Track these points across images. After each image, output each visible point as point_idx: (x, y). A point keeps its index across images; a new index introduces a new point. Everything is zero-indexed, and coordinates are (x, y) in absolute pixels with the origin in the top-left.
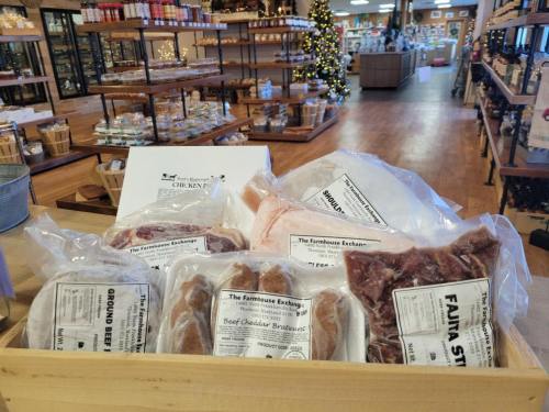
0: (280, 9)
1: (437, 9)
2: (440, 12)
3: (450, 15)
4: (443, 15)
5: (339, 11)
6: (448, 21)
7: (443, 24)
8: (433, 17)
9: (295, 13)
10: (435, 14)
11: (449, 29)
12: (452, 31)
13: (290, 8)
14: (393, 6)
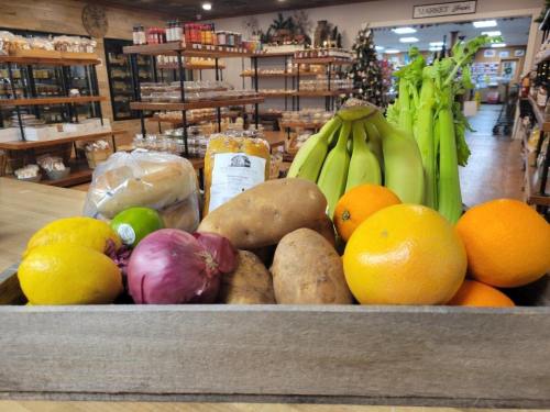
0: (325, 43)
1: (489, 48)
2: (493, 51)
3: (505, 55)
4: (497, 54)
5: (388, 48)
6: (502, 61)
7: (498, 63)
8: (486, 56)
9: (339, 46)
10: (488, 53)
11: (503, 68)
12: (506, 70)
13: (335, 42)
14: (442, 44)
